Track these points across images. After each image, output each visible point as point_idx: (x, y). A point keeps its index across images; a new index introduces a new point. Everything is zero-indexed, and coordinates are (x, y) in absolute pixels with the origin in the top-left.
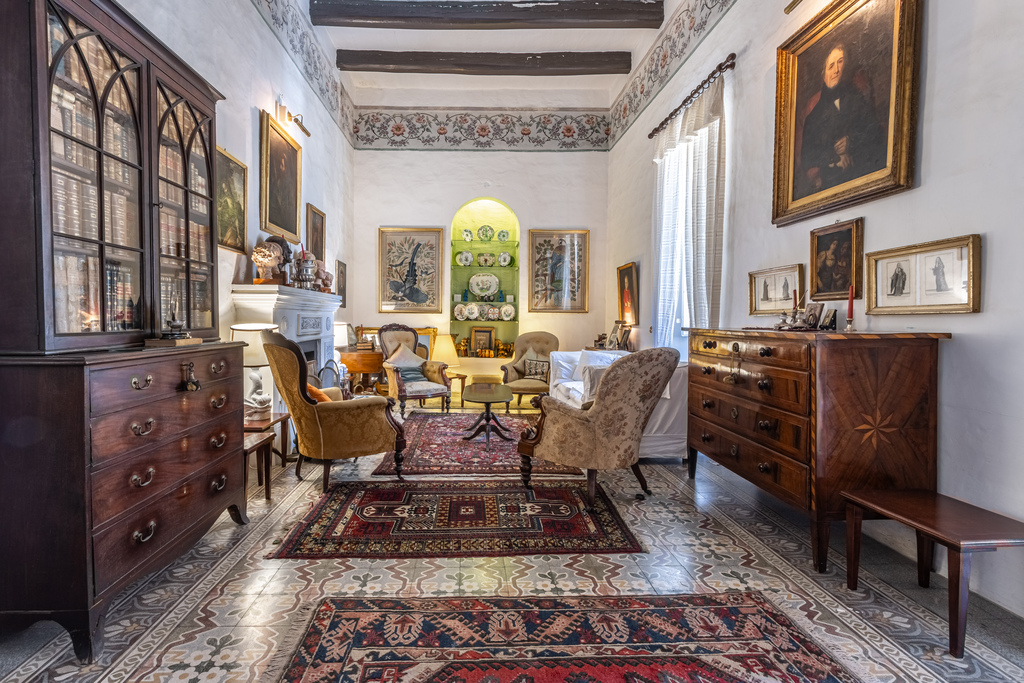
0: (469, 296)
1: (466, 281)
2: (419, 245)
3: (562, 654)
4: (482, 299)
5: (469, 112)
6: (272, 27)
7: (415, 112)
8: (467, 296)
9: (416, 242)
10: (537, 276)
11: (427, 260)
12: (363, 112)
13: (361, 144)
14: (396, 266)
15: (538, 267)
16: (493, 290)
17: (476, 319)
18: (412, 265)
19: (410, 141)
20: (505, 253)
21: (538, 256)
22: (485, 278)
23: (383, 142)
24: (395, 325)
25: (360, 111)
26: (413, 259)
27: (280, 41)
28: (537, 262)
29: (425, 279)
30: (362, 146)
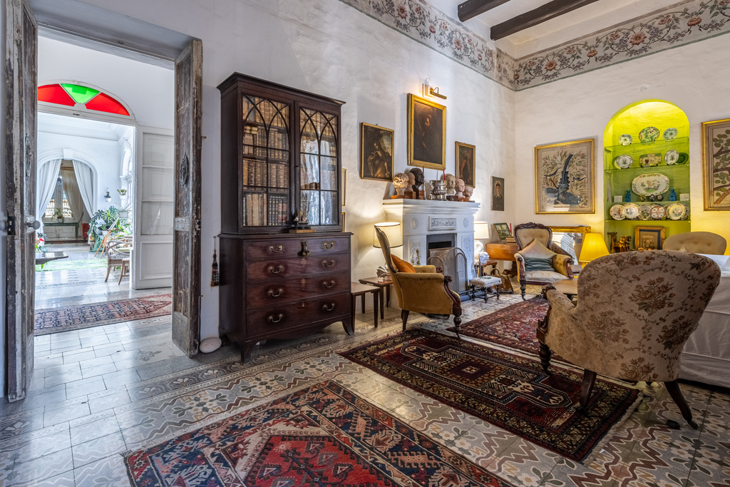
0: (632, 196)
1: (628, 182)
2: (571, 156)
3: (389, 473)
4: (648, 199)
5: (621, 27)
6: (420, 40)
7: (566, 46)
8: (628, 197)
9: (567, 154)
10: (716, 170)
11: (578, 168)
12: (522, 62)
13: (521, 86)
14: (550, 175)
15: (716, 161)
16: (663, 188)
17: (637, 218)
18: (565, 173)
19: (561, 71)
20: (672, 151)
21: (716, 150)
22: (651, 179)
23: (539, 79)
24: (531, 223)
25: (519, 62)
26: (565, 168)
27: (427, 46)
28: (715, 156)
29: (577, 185)
30: (522, 87)
